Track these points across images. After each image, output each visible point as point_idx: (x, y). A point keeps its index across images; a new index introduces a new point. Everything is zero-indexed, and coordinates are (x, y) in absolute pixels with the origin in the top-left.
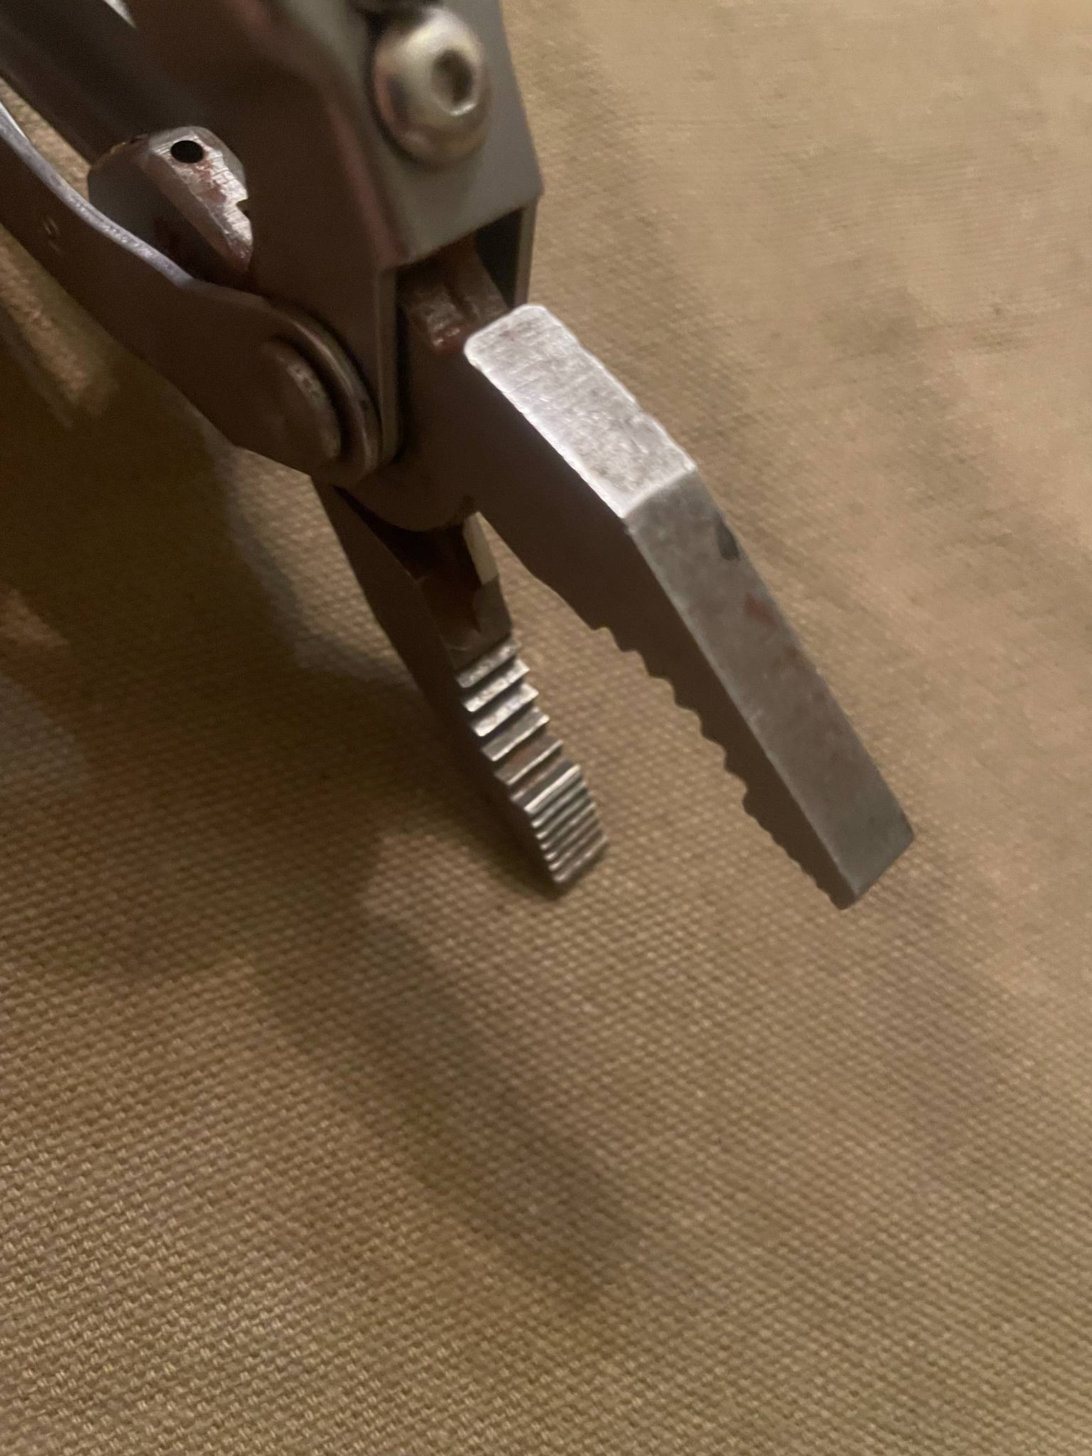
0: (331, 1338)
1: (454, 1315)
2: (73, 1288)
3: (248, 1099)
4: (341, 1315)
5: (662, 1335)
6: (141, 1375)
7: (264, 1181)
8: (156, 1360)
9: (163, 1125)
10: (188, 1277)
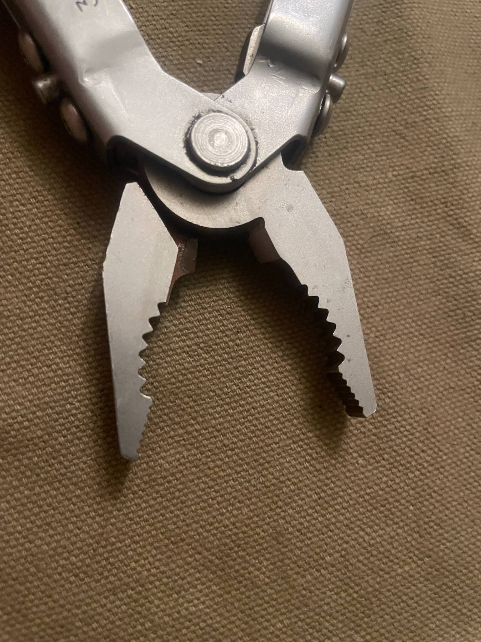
0: (227, 614)
1: (286, 608)
2: (103, 581)
3: (194, 492)
4: (232, 604)
5: (384, 624)
6: (135, 627)
7: (199, 534)
8: (141, 620)
9: (152, 502)
10: (160, 580)
